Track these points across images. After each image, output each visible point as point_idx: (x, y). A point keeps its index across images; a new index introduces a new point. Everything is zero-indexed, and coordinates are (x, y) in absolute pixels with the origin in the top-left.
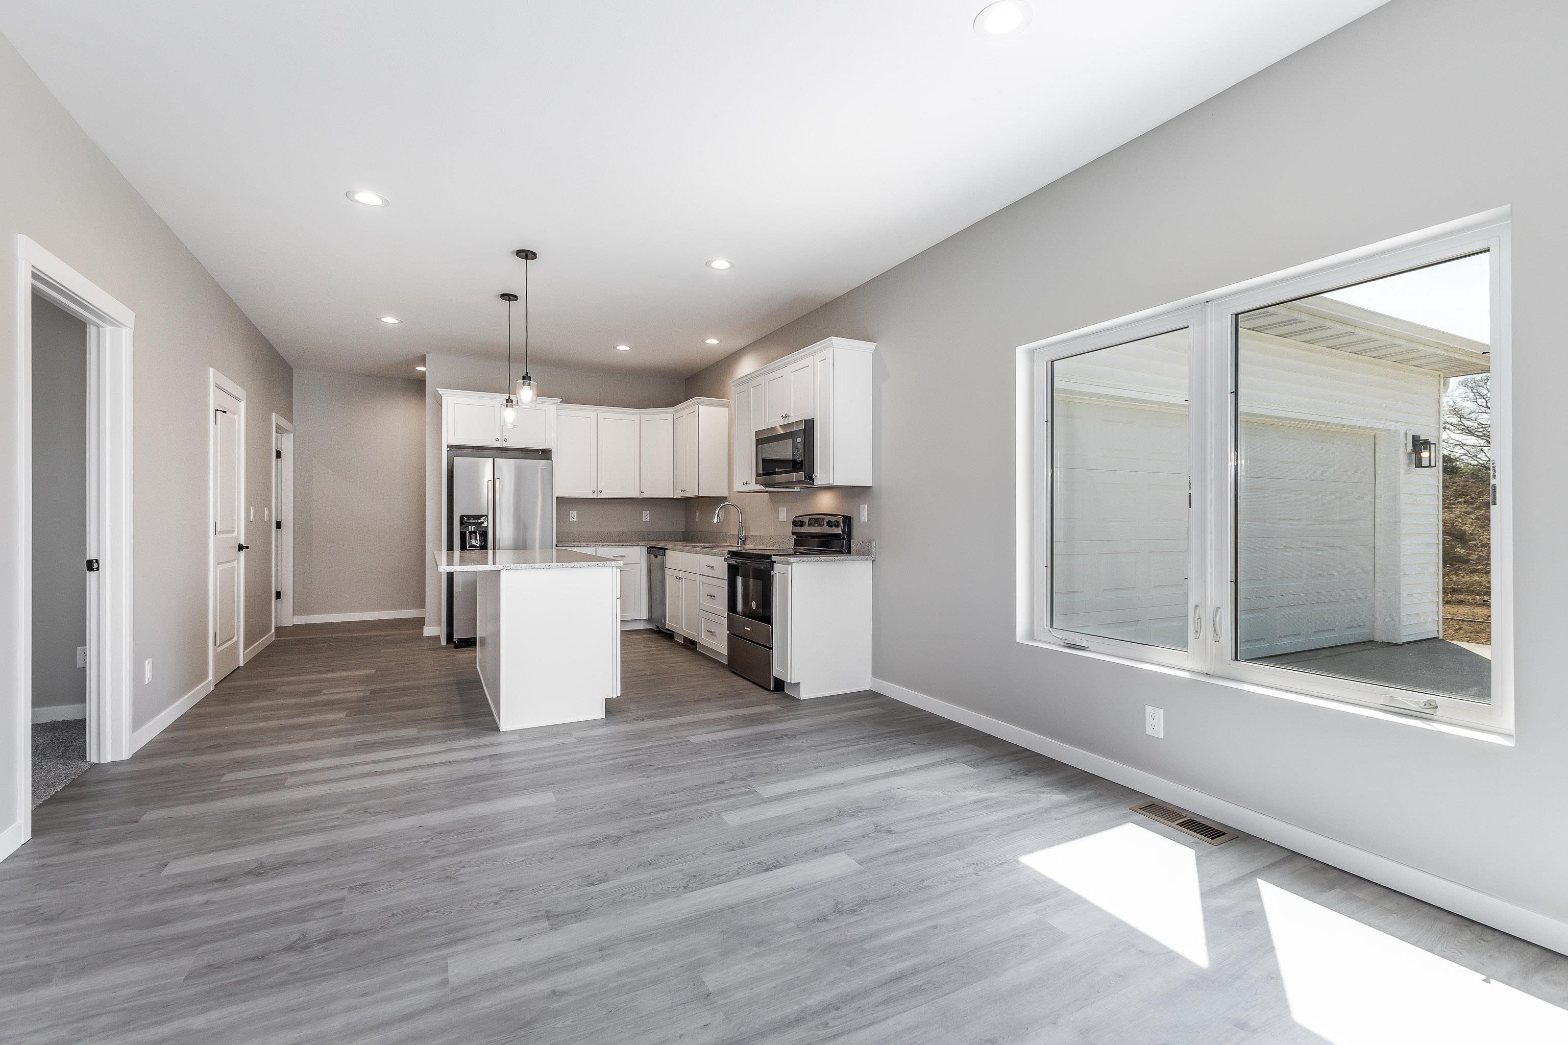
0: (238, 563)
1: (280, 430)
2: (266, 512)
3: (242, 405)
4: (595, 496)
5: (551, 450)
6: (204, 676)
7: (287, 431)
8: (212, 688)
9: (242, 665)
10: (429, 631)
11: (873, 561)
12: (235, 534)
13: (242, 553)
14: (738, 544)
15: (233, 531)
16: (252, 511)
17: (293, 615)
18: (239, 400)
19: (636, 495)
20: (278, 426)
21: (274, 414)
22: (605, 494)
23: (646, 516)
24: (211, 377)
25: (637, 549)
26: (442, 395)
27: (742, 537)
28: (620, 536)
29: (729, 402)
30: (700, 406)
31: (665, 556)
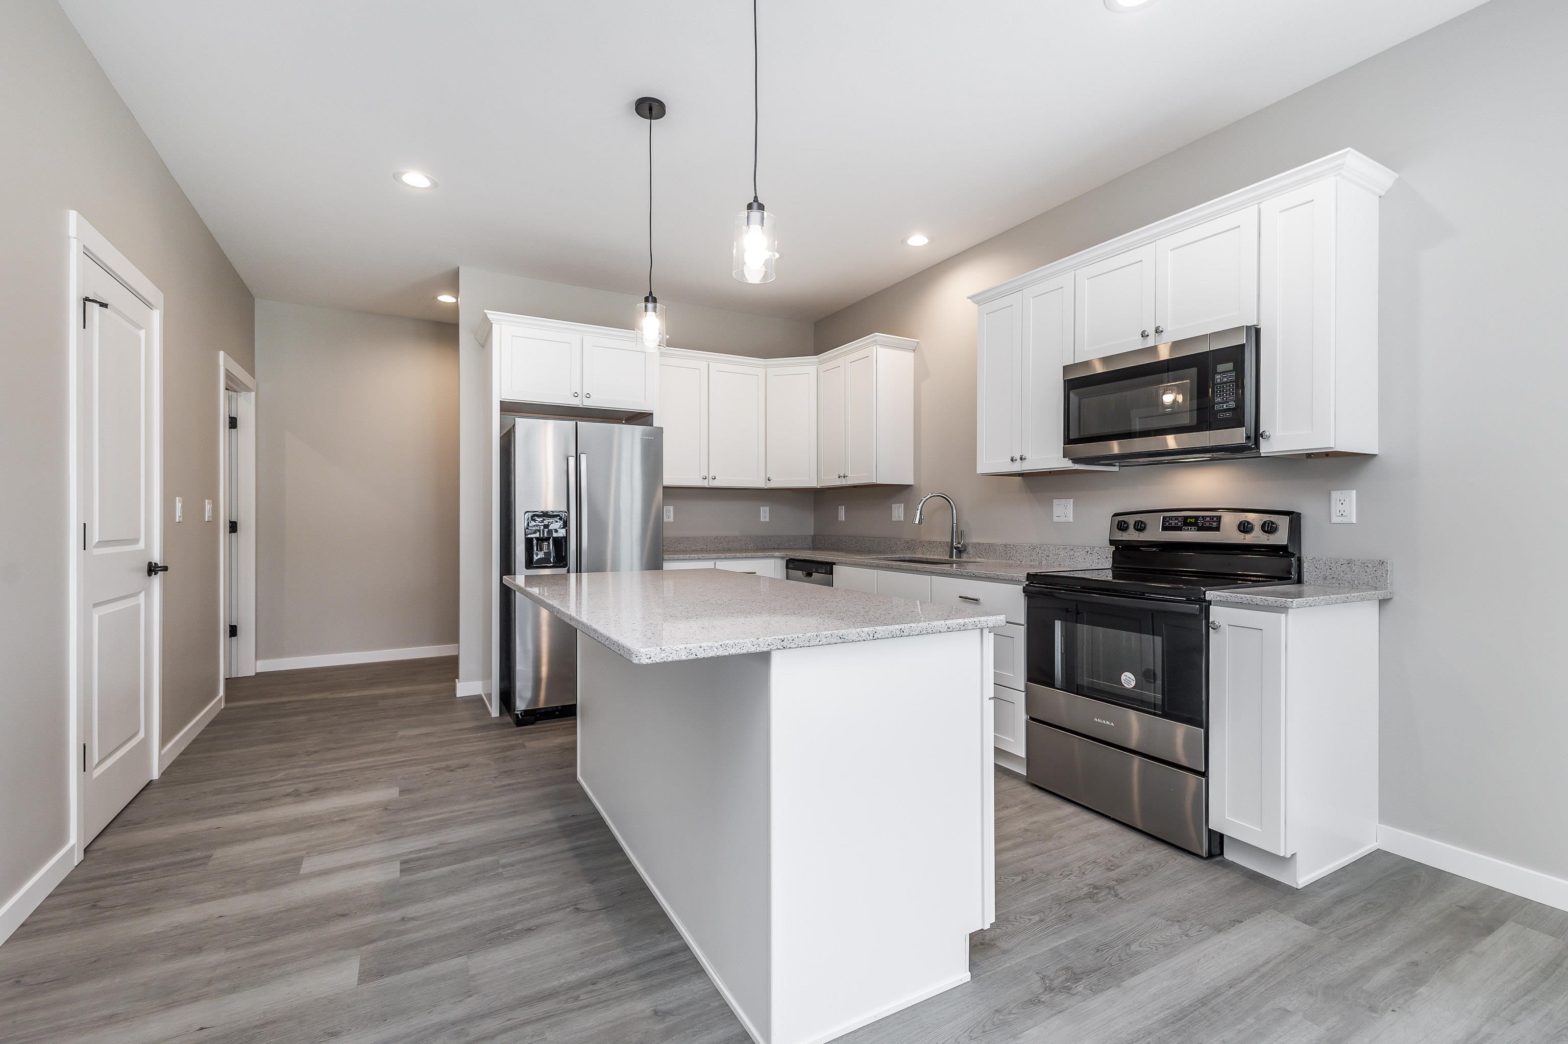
0: (148, 596)
1: (233, 385)
2: (208, 506)
3: (156, 317)
4: (705, 484)
5: (652, 414)
6: (59, 837)
7: (248, 389)
8: (78, 857)
9: (155, 775)
10: (466, 687)
11: (1383, 602)
12: (141, 545)
13: (156, 581)
14: (951, 556)
15: (136, 541)
16: (179, 505)
17: (256, 659)
18: (149, 305)
19: (761, 484)
20: (229, 376)
21: (222, 353)
22: (722, 481)
23: (765, 514)
24: (72, 230)
25: (771, 562)
26: (492, 322)
27: (960, 546)
28: (731, 543)
29: (918, 342)
30: (878, 347)
31: (832, 575)
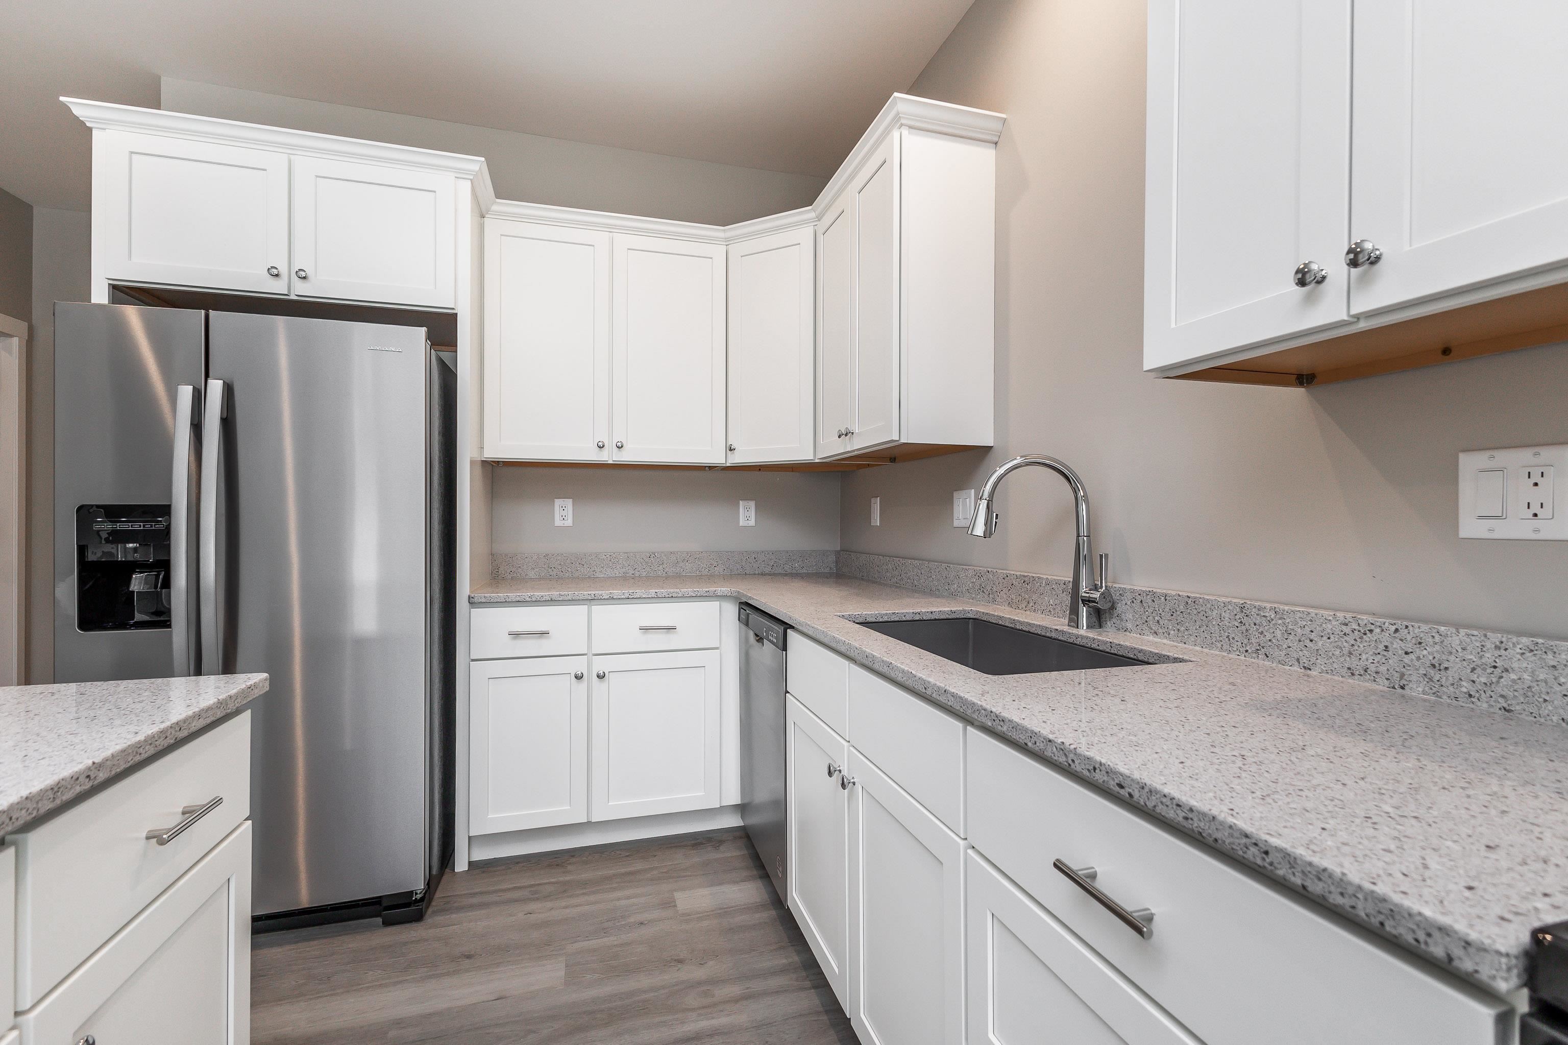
4: (604, 457)
19: (718, 457)
23: (747, 512)
25: (711, 607)
26: (88, 124)
27: (1096, 595)
28: (681, 564)
29: (1005, 119)
30: (905, 131)
31: (786, 651)
